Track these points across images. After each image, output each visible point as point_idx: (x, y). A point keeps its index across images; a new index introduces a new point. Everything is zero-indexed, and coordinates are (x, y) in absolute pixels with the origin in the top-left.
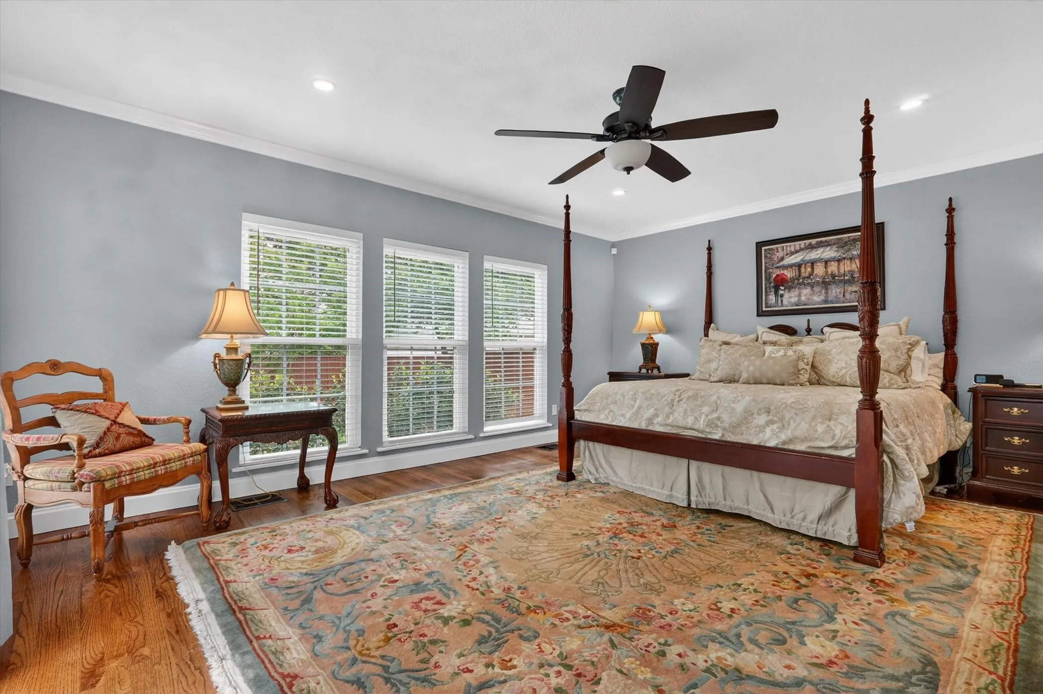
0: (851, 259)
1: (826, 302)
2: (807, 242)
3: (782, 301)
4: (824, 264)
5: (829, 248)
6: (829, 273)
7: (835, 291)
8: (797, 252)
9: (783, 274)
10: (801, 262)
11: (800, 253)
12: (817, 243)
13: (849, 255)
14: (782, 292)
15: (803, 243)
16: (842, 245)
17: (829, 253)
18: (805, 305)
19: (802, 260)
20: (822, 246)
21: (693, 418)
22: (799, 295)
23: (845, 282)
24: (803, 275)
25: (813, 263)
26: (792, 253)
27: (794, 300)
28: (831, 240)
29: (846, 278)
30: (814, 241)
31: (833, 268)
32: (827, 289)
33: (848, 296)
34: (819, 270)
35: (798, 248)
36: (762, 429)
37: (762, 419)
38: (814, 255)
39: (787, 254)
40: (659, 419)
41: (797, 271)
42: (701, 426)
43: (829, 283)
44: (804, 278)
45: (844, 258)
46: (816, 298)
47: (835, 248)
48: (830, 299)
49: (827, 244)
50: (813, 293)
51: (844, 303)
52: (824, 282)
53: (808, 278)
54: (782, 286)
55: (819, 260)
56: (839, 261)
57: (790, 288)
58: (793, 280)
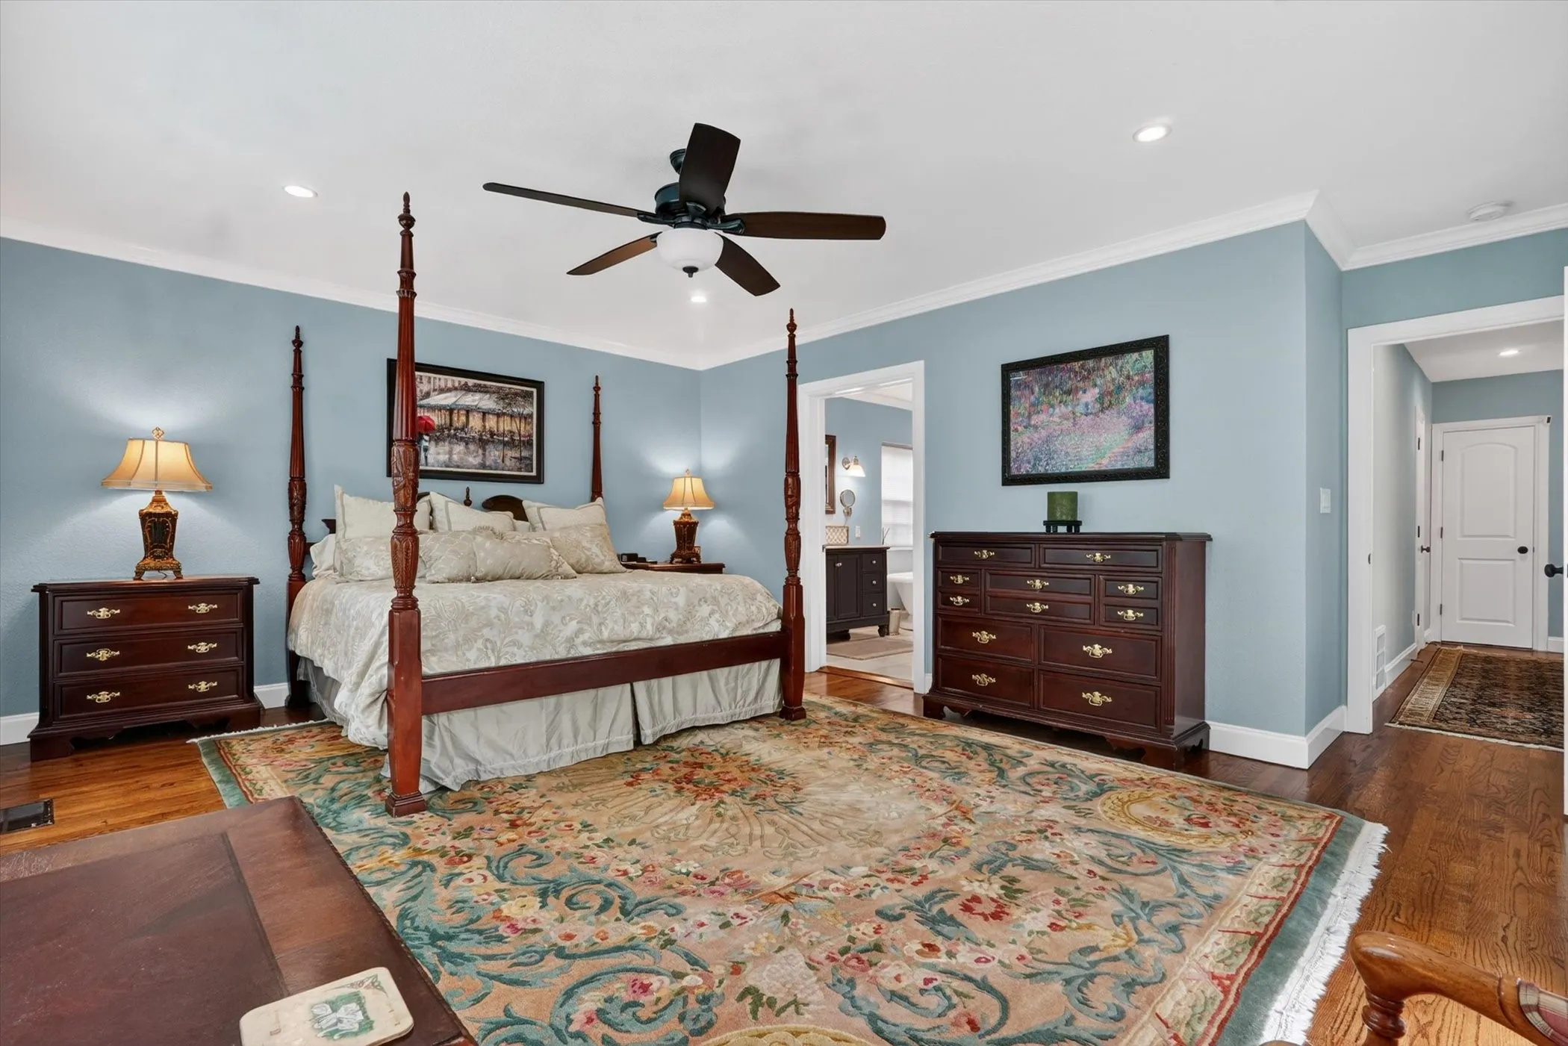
0: (512, 416)
1: (483, 466)
2: (463, 380)
3: (426, 457)
4: (481, 415)
5: (488, 396)
6: (487, 427)
7: (494, 454)
8: (449, 390)
9: (429, 418)
10: (454, 406)
11: (453, 393)
12: (475, 385)
13: (508, 410)
14: (427, 444)
15: (458, 381)
16: (503, 396)
17: (487, 402)
18: (458, 467)
19: (454, 403)
20: (482, 392)
21: (637, 624)
22: (450, 453)
23: (505, 444)
24: (456, 424)
25: (468, 411)
26: (442, 391)
27: (443, 458)
28: (491, 387)
29: (506, 439)
30: (471, 382)
31: (491, 422)
32: (484, 450)
33: (508, 462)
34: (475, 422)
35: (450, 385)
36: (705, 621)
37: (705, 610)
38: (470, 400)
39: (435, 390)
40: (586, 636)
41: (448, 417)
42: (651, 633)
43: (487, 442)
44: (456, 429)
45: (504, 414)
46: (471, 459)
47: (494, 396)
48: (488, 463)
49: (484, 390)
50: (468, 452)
51: (503, 470)
52: (480, 440)
53: (462, 429)
54: (427, 435)
55: (477, 409)
56: (498, 415)
57: (438, 440)
58: (441, 429)
